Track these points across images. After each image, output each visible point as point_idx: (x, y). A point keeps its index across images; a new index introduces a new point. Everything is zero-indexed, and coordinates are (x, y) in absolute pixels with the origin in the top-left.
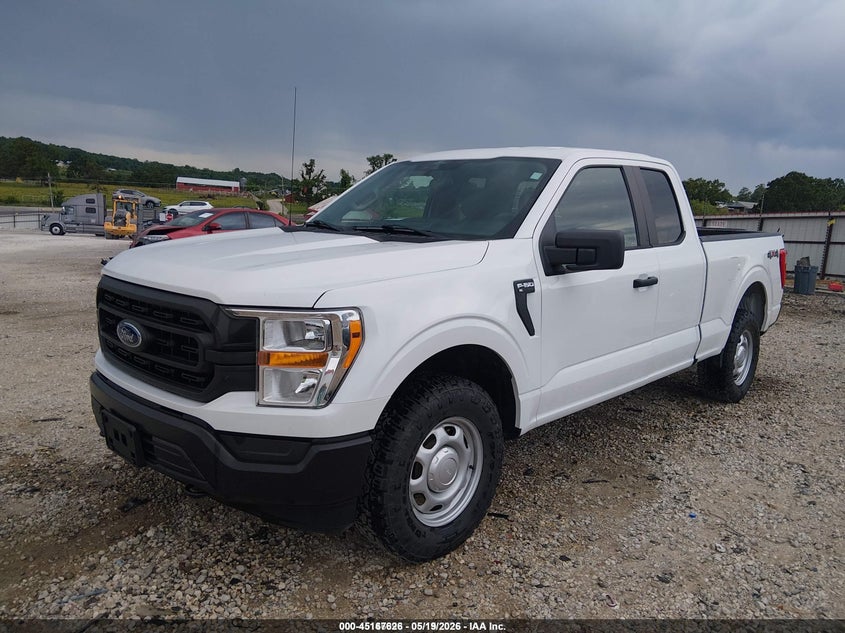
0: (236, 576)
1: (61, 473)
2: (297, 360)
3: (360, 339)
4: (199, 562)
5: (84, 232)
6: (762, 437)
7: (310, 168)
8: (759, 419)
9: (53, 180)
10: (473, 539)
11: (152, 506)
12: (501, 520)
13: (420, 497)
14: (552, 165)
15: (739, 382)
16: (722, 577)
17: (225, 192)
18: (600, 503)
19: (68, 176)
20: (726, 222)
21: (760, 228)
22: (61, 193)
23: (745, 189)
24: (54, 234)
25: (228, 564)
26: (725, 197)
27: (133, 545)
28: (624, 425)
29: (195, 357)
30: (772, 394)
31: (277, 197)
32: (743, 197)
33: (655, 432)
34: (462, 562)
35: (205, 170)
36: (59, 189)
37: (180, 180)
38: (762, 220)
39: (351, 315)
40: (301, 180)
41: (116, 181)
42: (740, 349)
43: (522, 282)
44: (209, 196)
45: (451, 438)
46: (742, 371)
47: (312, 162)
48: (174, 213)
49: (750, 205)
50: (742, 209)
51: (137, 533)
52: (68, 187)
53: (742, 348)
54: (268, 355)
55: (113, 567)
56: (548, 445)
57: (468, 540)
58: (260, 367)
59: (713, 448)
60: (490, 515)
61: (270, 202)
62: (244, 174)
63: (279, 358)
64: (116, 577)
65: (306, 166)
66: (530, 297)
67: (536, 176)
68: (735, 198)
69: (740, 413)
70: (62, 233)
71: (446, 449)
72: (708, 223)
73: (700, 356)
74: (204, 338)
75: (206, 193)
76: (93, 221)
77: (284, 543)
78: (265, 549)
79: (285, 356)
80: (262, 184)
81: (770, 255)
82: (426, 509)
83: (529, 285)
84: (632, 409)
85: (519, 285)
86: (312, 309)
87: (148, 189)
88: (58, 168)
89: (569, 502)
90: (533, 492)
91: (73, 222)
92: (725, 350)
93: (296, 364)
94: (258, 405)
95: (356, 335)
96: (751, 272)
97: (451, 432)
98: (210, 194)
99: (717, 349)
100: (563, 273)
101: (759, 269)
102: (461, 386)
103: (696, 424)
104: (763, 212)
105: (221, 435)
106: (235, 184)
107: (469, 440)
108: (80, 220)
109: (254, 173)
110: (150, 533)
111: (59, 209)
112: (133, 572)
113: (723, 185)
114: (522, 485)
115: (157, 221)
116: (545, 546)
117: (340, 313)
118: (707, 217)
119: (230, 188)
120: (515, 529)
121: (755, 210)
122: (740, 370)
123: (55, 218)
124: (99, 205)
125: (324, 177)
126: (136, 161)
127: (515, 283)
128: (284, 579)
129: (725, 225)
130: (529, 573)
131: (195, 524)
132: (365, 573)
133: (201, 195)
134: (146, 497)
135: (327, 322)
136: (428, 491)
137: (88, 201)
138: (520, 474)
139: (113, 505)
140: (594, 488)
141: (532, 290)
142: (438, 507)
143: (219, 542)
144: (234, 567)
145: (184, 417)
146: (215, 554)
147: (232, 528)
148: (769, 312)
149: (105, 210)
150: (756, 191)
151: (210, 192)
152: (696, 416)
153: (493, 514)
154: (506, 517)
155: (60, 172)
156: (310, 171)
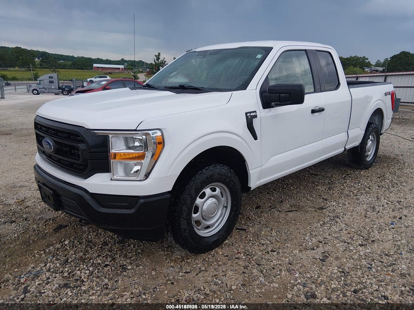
0: (107, 263)
1: (26, 213)
2: (131, 156)
3: (162, 145)
4: (90, 256)
5: (49, 93)
6: (379, 187)
7: (158, 57)
8: (378, 177)
9: (33, 67)
10: (227, 241)
11: (69, 229)
12: (241, 232)
13: (198, 223)
14: (268, 50)
15: (369, 159)
16: (353, 259)
17: (117, 71)
18: (293, 222)
19: (40, 65)
20: (368, 78)
21: (385, 81)
22: (37, 74)
23: (379, 61)
24: (34, 94)
25: (104, 257)
26: (369, 65)
27: (58, 249)
28: (308, 182)
29: (79, 156)
30: (386, 165)
31: (142, 72)
32: (378, 65)
33: (324, 185)
34: (221, 253)
35: (107, 60)
36: (36, 72)
37: (95, 65)
38: (386, 76)
39: (157, 132)
40: (154, 63)
41: (64, 67)
42: (370, 143)
43: (250, 113)
44: (109, 73)
45: (214, 193)
46: (370, 153)
47: (159, 54)
48: (92, 82)
49: (381, 69)
50: (377, 71)
51: (60, 242)
52: (41, 71)
53: (371, 142)
54: (115, 154)
55: (47, 259)
56: (268, 193)
57: (225, 242)
58: (111, 161)
59: (353, 193)
60: (236, 229)
61: (139, 75)
62: (126, 61)
63: (121, 155)
64: (48, 265)
65: (156, 56)
66: (254, 120)
67: (259, 56)
68: (373, 66)
69: (369, 175)
70: (38, 94)
71: (211, 199)
72: (359, 78)
73: (348, 147)
74: (82, 146)
75: (107, 71)
76: (53, 87)
77: (132, 246)
78: (123, 249)
79: (124, 155)
80: (135, 66)
81: (386, 94)
82: (202, 228)
83: (254, 114)
84: (313, 174)
85: (248, 115)
86: (136, 130)
87: (80, 70)
88: (35, 61)
89: (277, 222)
90: (259, 217)
91: (43, 88)
92: (361, 144)
93: (130, 159)
94: (111, 180)
95: (160, 143)
96: (376, 103)
97: (214, 190)
98: (110, 72)
99: (357, 143)
100: (273, 107)
101: (381, 101)
102: (218, 167)
103: (345, 181)
104: (387, 72)
105: (93, 195)
106: (122, 67)
107: (224, 193)
108: (46, 87)
109: (131, 61)
110: (66, 242)
111: (36, 82)
112: (57, 262)
113: (367, 59)
114: (254, 214)
115: (83, 86)
116: (263, 244)
117: (150, 132)
118: (358, 75)
119: (119, 68)
120: (249, 236)
121: (383, 71)
122: (369, 153)
123: (34, 86)
124: (55, 79)
125: (165, 61)
126: (73, 57)
127: (246, 114)
128: (131, 264)
129: (367, 80)
130: (254, 258)
131: (89, 237)
132: (172, 260)
133: (104, 72)
134: (66, 224)
135: (144, 137)
136: (202, 220)
137: (50, 77)
138: (253, 208)
139: (50, 229)
140: (291, 214)
141: (256, 116)
142: (208, 227)
143: (100, 246)
144: (107, 258)
145: (75, 186)
146: (98, 252)
147: (108, 239)
148: (385, 123)
149: (58, 82)
150: (384, 62)
151: (109, 71)
152: (345, 177)
153: (238, 229)
154: (245, 230)
155: (36, 64)
156: (158, 59)
